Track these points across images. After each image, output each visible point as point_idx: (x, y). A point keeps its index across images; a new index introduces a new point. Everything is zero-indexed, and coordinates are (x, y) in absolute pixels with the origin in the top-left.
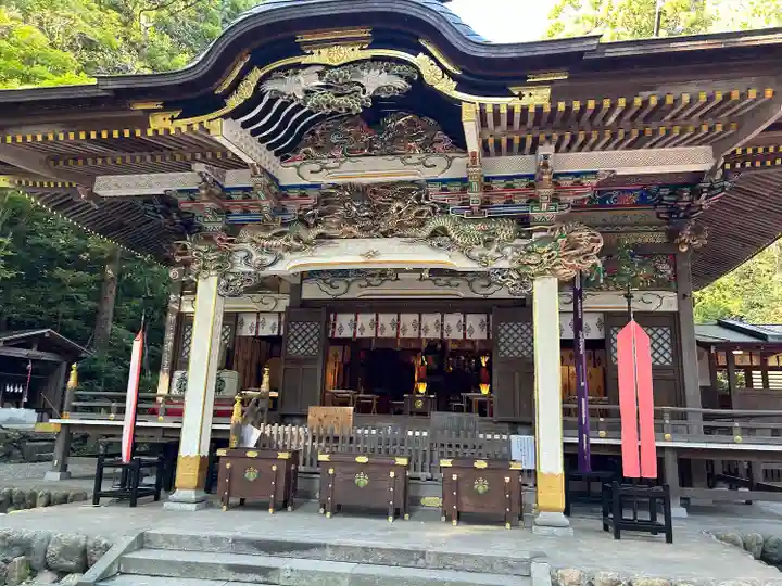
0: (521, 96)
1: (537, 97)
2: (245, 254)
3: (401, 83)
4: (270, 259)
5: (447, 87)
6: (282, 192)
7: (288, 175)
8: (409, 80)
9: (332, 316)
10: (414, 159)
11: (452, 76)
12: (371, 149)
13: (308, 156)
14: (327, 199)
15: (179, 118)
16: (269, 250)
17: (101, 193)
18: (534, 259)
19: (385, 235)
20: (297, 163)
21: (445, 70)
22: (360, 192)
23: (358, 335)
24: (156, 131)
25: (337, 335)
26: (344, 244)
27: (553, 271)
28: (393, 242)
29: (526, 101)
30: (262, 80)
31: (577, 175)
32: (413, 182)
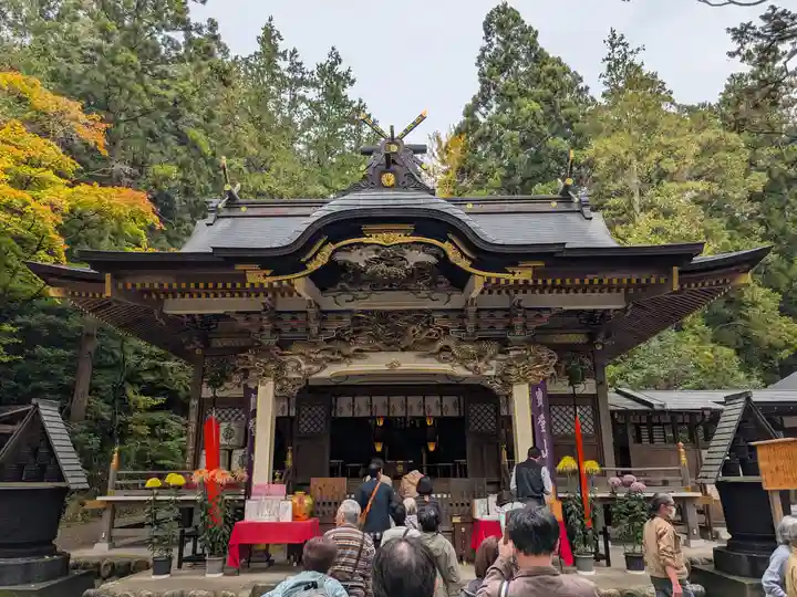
0: (514, 273)
1: (523, 274)
2: (296, 364)
3: (432, 260)
4: (315, 368)
5: (464, 264)
6: (323, 315)
7: (328, 303)
8: (437, 256)
9: (333, 399)
10: (423, 294)
11: (469, 259)
12: (391, 286)
13: (344, 290)
14: (359, 322)
15: (271, 275)
16: (316, 362)
17: (168, 312)
18: (513, 371)
19: (403, 350)
20: (335, 294)
21: (463, 254)
22: (384, 316)
23: (356, 415)
24: (253, 284)
25: (339, 415)
26: (373, 356)
27: (526, 380)
28: (408, 354)
29: (517, 277)
30: (335, 251)
31: (539, 309)
32: (420, 311)
